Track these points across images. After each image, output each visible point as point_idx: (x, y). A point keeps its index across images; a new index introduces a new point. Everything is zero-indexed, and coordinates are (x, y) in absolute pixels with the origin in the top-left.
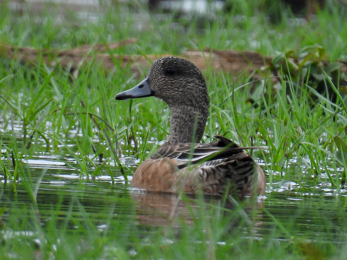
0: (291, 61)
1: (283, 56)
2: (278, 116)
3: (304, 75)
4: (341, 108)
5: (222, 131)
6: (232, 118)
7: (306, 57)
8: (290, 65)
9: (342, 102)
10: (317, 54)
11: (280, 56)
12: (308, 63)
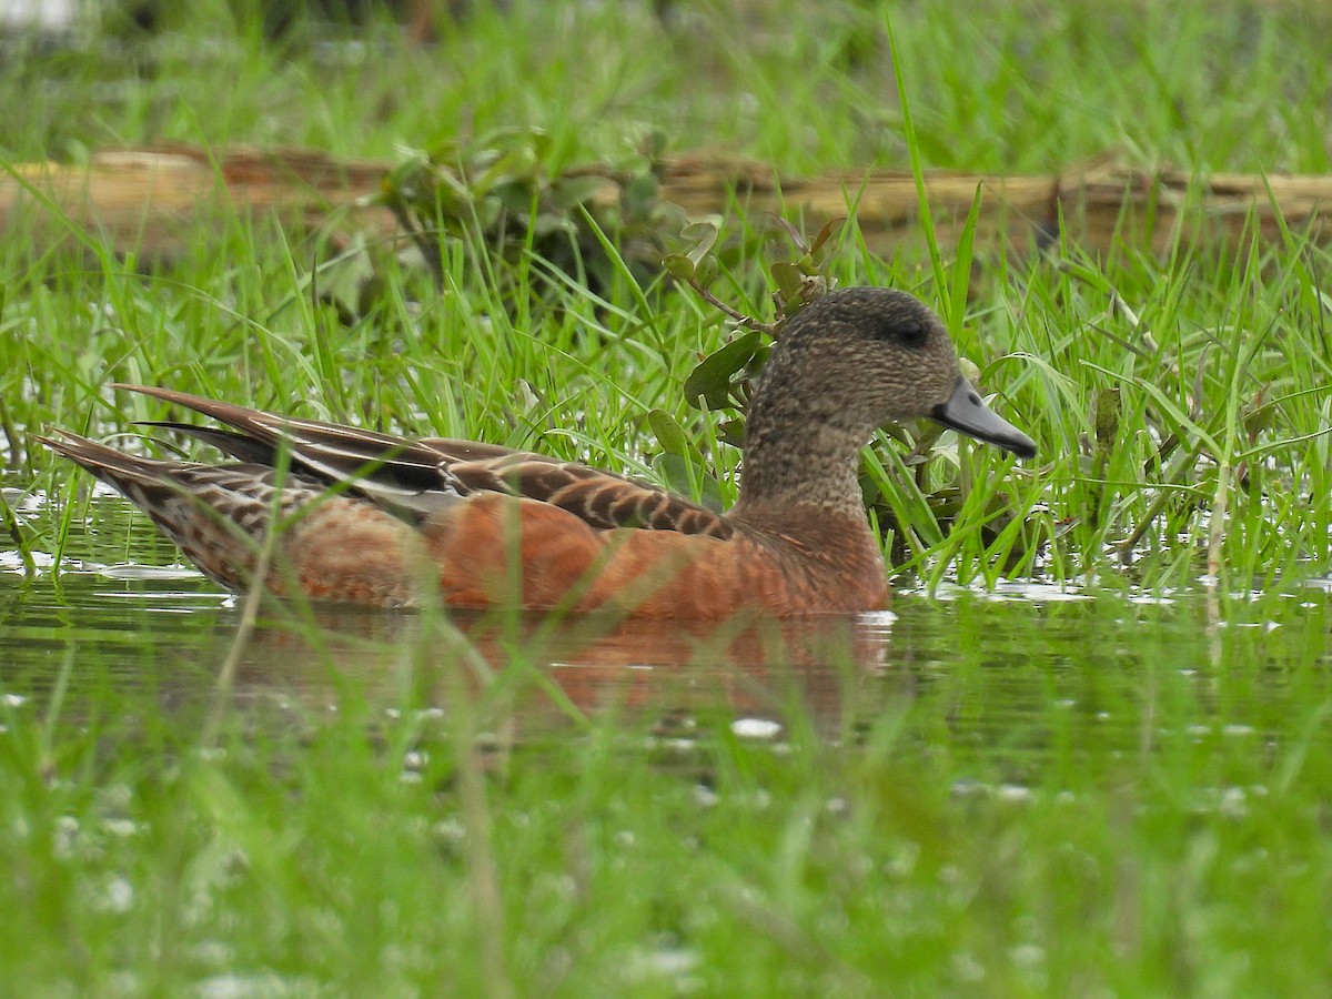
0: (446, 175)
1: (425, 161)
2: (441, 346)
3: (491, 218)
4: (638, 322)
5: (278, 397)
6: (311, 357)
7: (493, 163)
8: (446, 188)
9: (640, 298)
10: (529, 153)
11: (416, 160)
12: (501, 179)
